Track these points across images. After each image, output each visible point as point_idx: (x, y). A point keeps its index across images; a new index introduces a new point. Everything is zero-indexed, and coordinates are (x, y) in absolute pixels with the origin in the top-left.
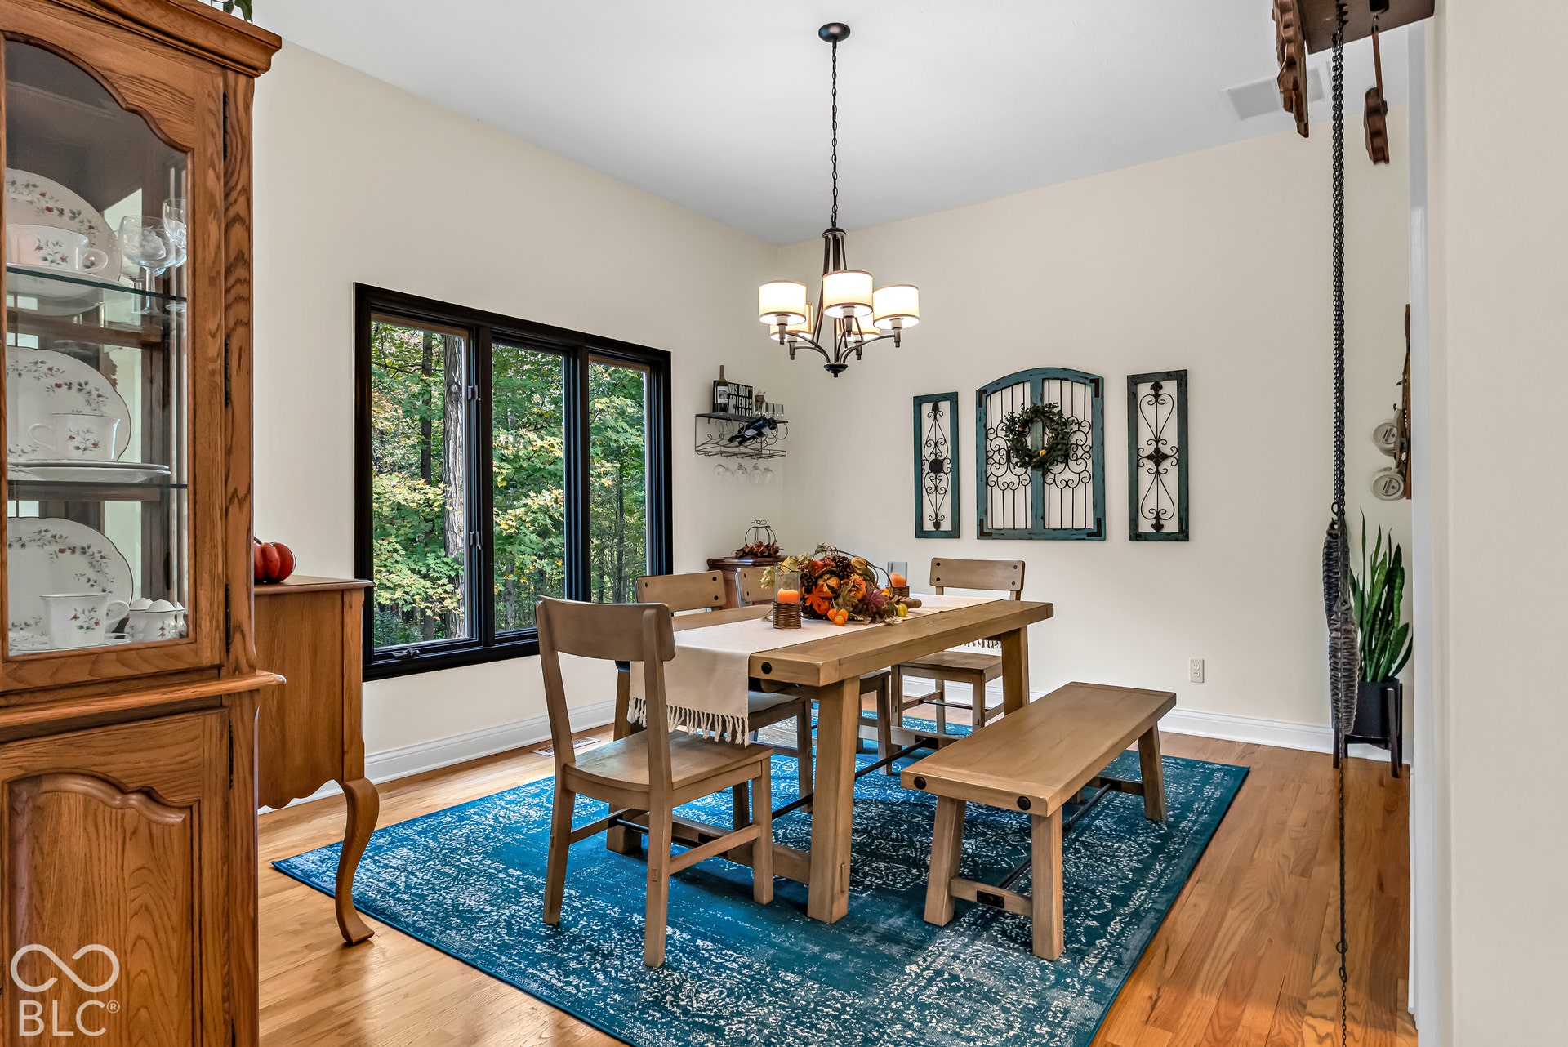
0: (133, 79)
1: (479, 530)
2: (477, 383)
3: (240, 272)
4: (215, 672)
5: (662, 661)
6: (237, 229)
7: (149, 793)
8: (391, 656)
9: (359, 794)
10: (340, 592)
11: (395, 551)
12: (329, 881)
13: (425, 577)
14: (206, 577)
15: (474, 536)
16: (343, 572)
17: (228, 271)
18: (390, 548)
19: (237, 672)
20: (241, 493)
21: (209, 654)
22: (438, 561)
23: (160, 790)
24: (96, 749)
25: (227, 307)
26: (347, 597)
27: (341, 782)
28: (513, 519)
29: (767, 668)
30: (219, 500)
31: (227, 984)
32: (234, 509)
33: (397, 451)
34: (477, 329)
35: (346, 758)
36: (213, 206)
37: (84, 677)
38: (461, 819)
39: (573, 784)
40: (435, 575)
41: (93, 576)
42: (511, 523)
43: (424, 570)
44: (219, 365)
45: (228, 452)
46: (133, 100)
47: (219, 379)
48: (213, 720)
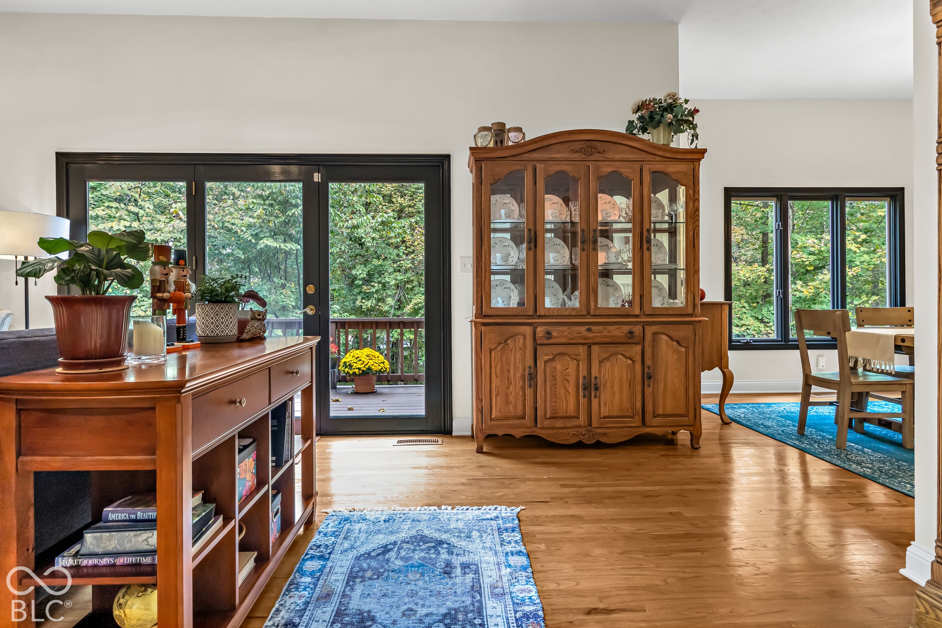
0: (674, 173)
1: (781, 289)
2: (781, 221)
3: (697, 213)
4: (691, 315)
5: (845, 332)
6: (696, 202)
7: (678, 342)
8: (740, 342)
9: (727, 373)
10: (721, 304)
11: (744, 307)
12: (717, 410)
13: (762, 321)
14: (689, 292)
15: (779, 292)
16: (720, 298)
17: (694, 213)
18: (740, 306)
19: (696, 317)
20: (697, 270)
21: (690, 311)
22: (769, 313)
23: (680, 341)
24: (668, 329)
25: (694, 222)
26: (723, 306)
27: (721, 369)
28: (812, 288)
29: (903, 340)
30: (692, 273)
31: (694, 394)
32: (695, 275)
33: (748, 253)
34: (781, 196)
35: (723, 361)
36: (691, 198)
37: (665, 313)
38: (768, 407)
39: (810, 382)
40: (766, 320)
41: (659, 293)
42: (810, 290)
43: (760, 317)
44: (692, 238)
45: (694, 260)
46: (674, 178)
47: (692, 241)
48: (691, 327)
